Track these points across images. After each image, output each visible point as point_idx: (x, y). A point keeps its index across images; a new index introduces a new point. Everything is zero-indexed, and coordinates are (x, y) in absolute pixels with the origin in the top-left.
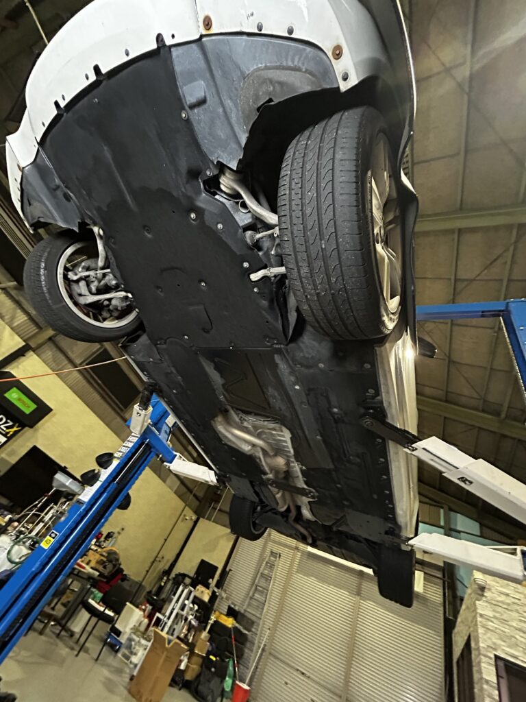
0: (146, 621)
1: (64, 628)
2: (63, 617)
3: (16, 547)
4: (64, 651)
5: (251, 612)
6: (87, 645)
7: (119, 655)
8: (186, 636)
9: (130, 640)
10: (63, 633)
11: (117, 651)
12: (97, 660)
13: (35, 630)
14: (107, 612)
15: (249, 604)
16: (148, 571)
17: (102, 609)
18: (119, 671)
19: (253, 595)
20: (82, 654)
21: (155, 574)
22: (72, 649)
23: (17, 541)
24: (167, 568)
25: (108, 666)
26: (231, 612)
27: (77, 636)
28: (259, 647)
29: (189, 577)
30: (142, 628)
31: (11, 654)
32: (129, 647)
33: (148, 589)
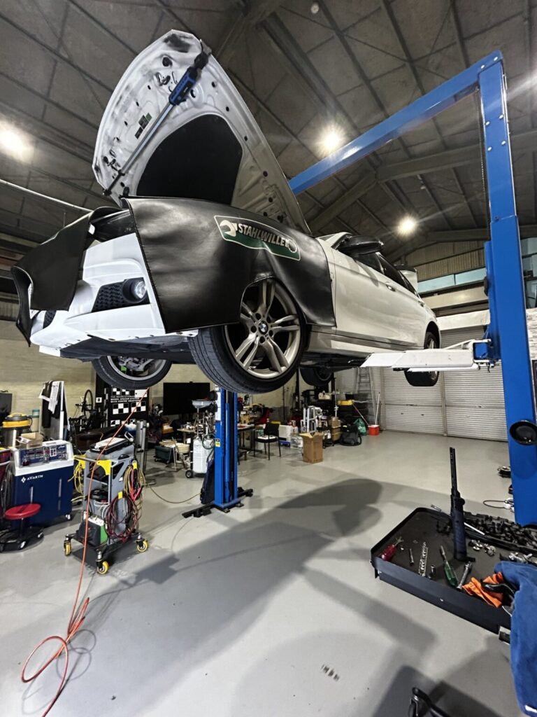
0: (296, 428)
1: (255, 451)
2: (251, 447)
3: (205, 442)
4: (263, 461)
5: (364, 389)
6: (271, 452)
7: (292, 447)
8: (323, 425)
9: (293, 440)
10: (256, 453)
11: (289, 446)
12: (280, 456)
13: (242, 460)
14: (270, 438)
15: (360, 386)
16: (284, 399)
17: (267, 438)
18: (295, 455)
19: (360, 380)
20: (271, 457)
21: (289, 398)
22: (265, 458)
23: (202, 440)
24: (294, 391)
25: (287, 455)
26: (348, 397)
27: (264, 451)
28: (376, 404)
29: (312, 390)
30: (296, 432)
31: (238, 475)
32: (294, 442)
33: (290, 407)
